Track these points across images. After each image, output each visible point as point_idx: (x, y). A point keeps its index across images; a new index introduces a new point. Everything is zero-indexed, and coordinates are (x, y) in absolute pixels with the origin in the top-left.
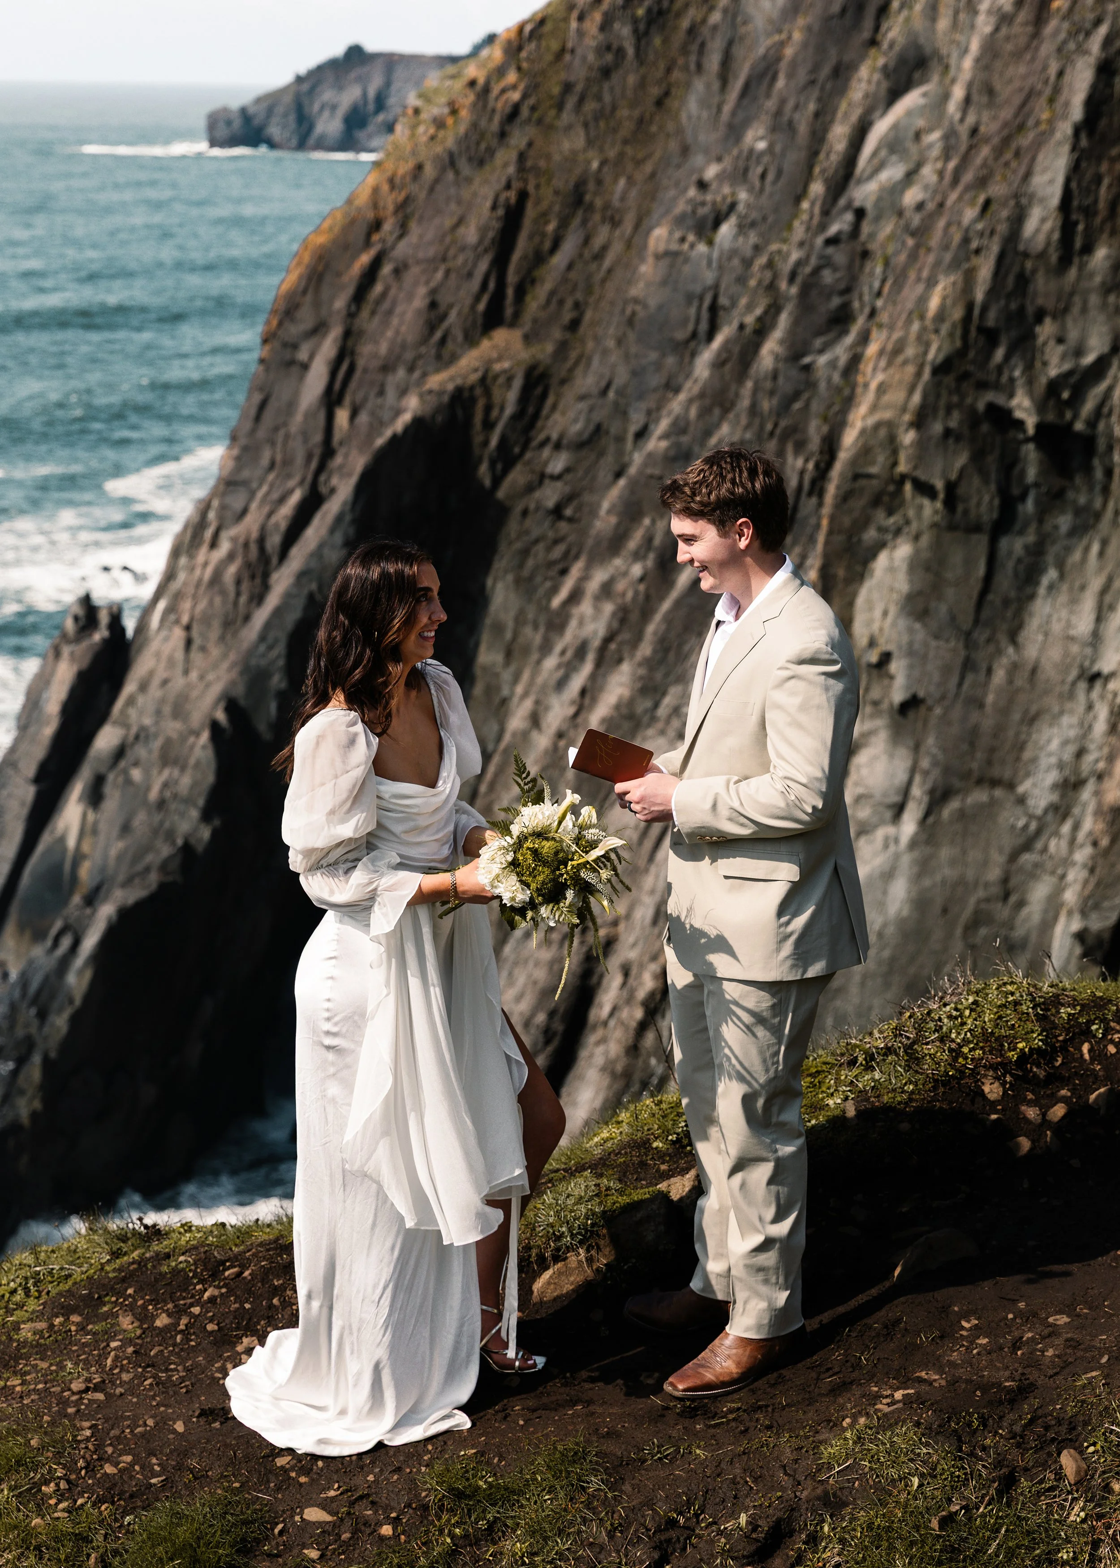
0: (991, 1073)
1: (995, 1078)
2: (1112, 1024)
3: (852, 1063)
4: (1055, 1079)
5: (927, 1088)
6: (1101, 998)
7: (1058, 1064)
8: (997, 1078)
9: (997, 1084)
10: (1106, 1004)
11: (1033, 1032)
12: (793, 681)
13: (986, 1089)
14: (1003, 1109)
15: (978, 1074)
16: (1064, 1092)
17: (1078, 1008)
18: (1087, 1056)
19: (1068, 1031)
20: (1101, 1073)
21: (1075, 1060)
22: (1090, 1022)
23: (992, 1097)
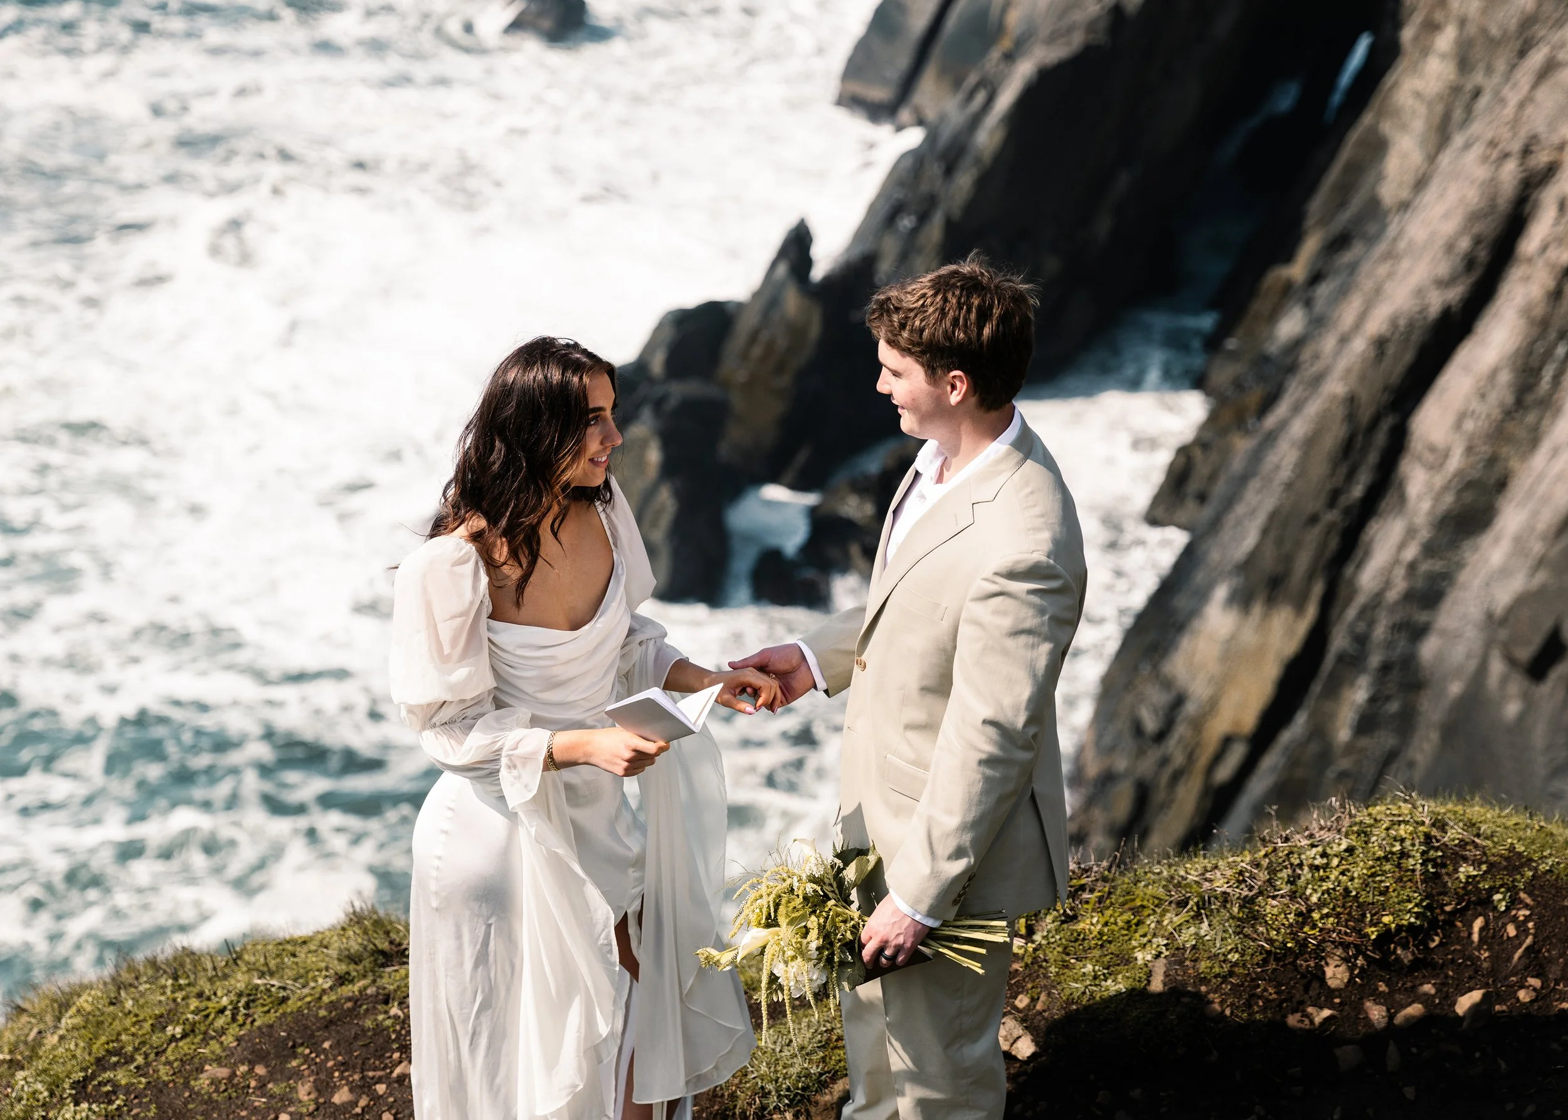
0: (1339, 952)
1: (1342, 959)
2: (1522, 895)
3: (1182, 904)
4: (1424, 965)
5: (1255, 960)
6: (1520, 854)
7: (1432, 945)
8: (1346, 960)
9: (1343, 968)
10: (1522, 865)
11: (1409, 901)
12: (1001, 598)
13: (1329, 971)
14: (1341, 1004)
15: (1323, 951)
16: (1428, 988)
17: (1484, 867)
18: (1476, 937)
19: (1460, 899)
20: (1485, 965)
21: (1459, 940)
22: (1493, 890)
23: (1333, 983)
